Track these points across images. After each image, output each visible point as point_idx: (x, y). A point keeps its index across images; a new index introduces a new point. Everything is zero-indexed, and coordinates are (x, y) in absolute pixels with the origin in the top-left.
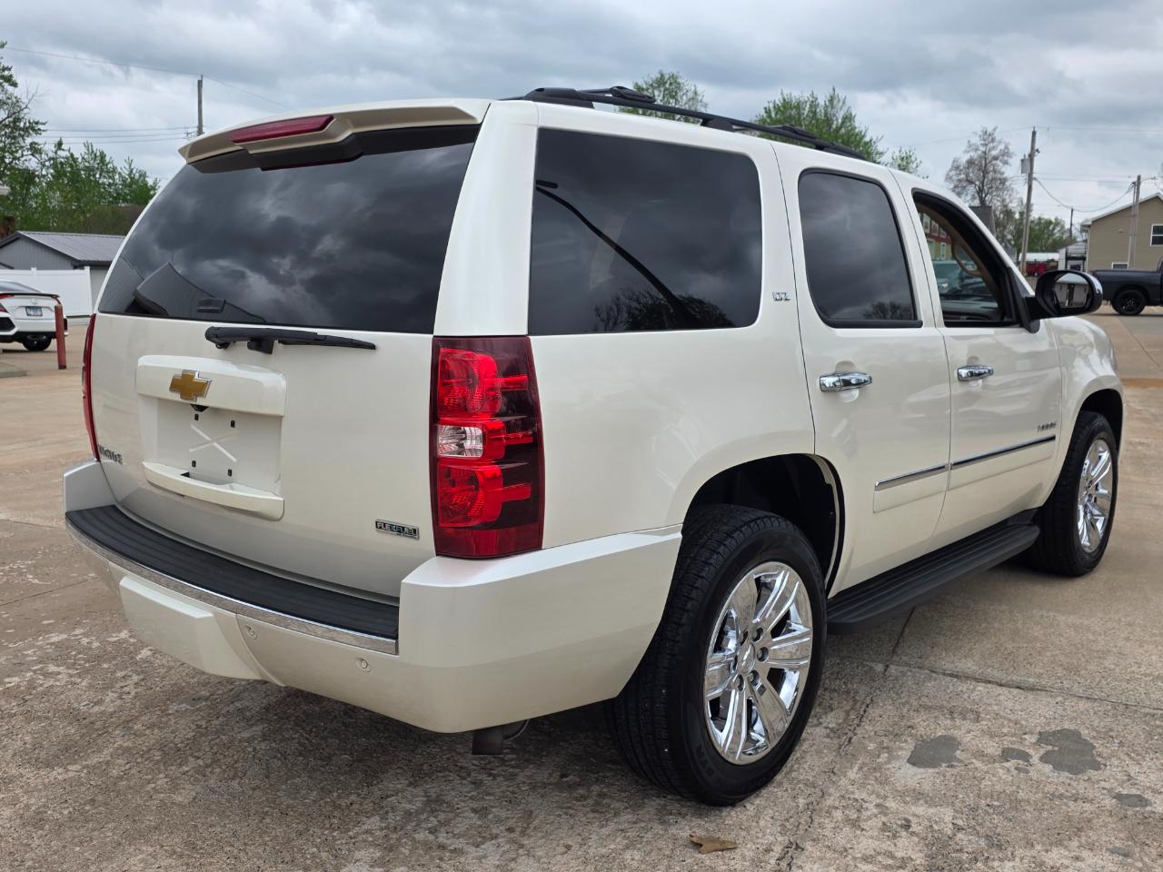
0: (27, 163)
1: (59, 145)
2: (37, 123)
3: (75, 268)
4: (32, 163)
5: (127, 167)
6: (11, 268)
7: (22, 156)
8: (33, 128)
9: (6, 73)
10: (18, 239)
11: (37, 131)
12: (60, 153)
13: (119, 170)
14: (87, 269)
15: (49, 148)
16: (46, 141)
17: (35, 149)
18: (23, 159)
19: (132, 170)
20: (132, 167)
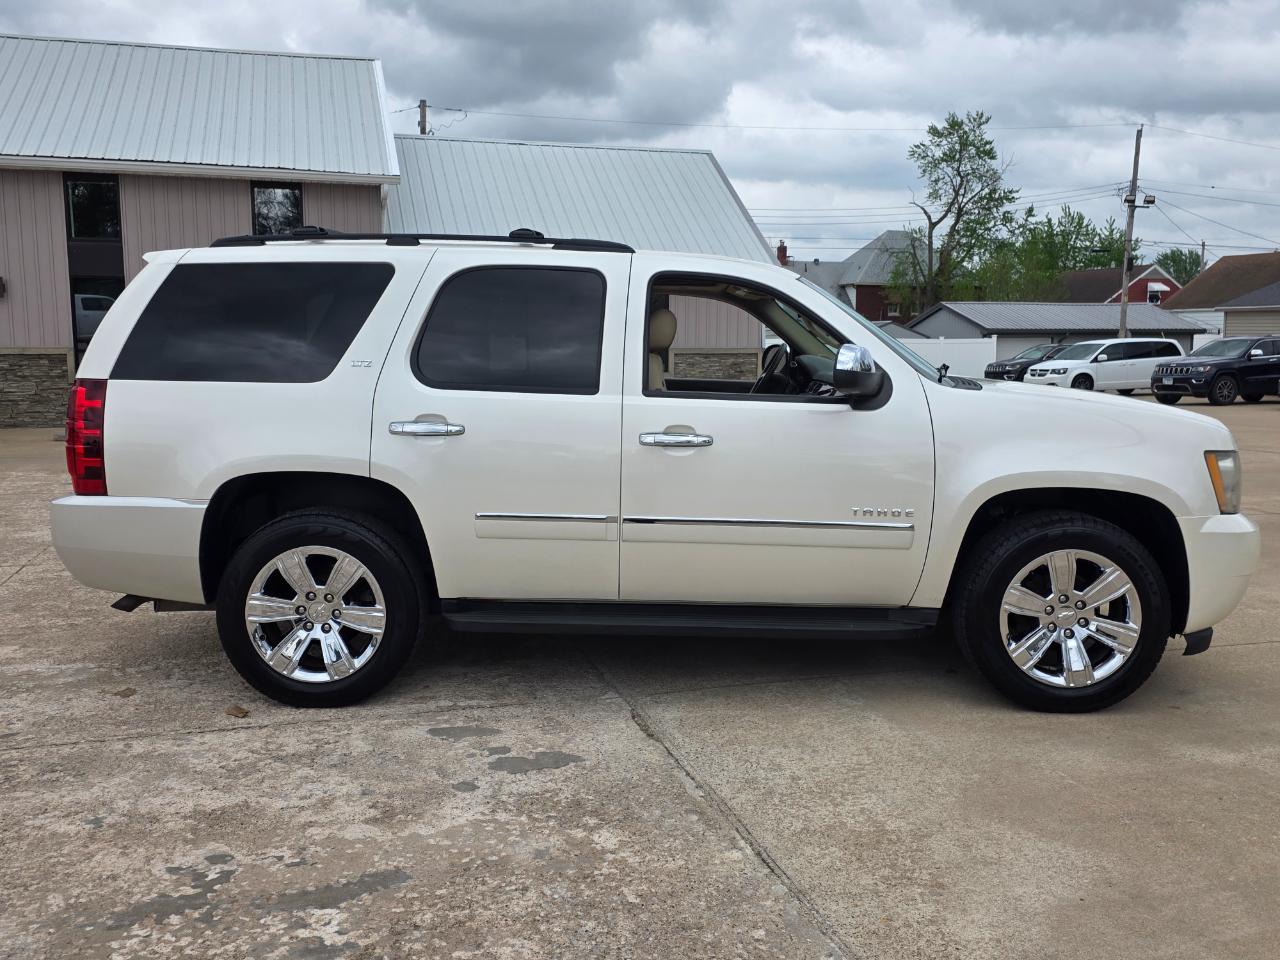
0: (997, 233)
1: (1030, 212)
2: (1011, 192)
3: (984, 336)
4: (1003, 234)
5: (1108, 227)
6: (928, 337)
7: (995, 225)
8: (1008, 197)
9: (988, 147)
10: (940, 309)
11: (1011, 200)
12: (1030, 219)
13: (1099, 231)
14: (995, 337)
15: (1020, 217)
16: (1018, 209)
17: (1007, 219)
18: (994, 230)
19: (1112, 231)
20: (1113, 227)
